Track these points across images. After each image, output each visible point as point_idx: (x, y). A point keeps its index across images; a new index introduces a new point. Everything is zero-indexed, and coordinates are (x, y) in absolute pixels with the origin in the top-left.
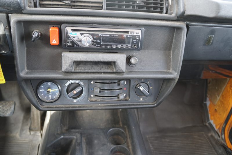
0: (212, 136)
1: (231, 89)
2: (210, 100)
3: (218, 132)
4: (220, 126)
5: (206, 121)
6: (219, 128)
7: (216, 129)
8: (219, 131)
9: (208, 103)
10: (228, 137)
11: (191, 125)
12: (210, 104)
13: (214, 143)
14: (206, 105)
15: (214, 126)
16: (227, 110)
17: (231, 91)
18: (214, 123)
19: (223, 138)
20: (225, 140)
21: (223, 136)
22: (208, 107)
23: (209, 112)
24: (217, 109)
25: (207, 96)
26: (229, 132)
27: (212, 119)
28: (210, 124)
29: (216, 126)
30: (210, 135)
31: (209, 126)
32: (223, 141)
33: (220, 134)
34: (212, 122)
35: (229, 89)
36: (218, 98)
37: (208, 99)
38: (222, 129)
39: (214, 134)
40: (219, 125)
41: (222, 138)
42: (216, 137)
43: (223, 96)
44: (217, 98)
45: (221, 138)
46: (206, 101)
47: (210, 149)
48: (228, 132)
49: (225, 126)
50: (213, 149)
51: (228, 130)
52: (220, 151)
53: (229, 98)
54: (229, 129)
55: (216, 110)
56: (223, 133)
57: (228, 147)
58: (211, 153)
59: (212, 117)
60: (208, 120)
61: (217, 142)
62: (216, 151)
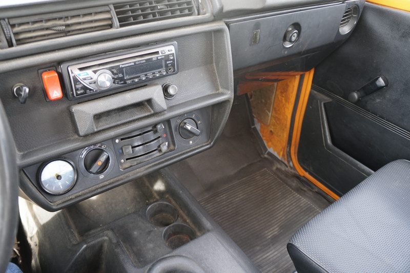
0: (277, 169)
1: (283, 97)
2: (260, 121)
3: (283, 161)
4: (284, 151)
5: (264, 152)
6: (283, 155)
7: (280, 158)
8: (285, 159)
9: (258, 126)
10: (297, 162)
11: (245, 165)
12: (261, 126)
13: (283, 176)
14: (255, 129)
15: (276, 154)
16: (286, 127)
17: (283, 98)
18: (274, 151)
19: (292, 166)
20: (293, 168)
21: (291, 164)
22: (259, 132)
23: (264, 138)
24: (272, 130)
25: (254, 117)
26: (296, 155)
27: (269, 147)
28: (270, 154)
29: (279, 153)
30: (274, 168)
31: (269, 157)
32: (292, 171)
33: (286, 163)
34: (271, 150)
35: (280, 97)
36: (270, 114)
37: (255, 120)
38: (287, 155)
39: (279, 166)
40: (281, 150)
41: (290, 167)
42: (283, 168)
43: (275, 109)
44: (268, 114)
45: (289, 167)
46: (254, 124)
47: (281, 187)
48: (295, 156)
49: (290, 149)
50: (285, 185)
51: (295, 153)
52: (294, 184)
53: (284, 108)
54: (295, 151)
55: (271, 131)
56: (289, 159)
57: (301, 176)
58: (284, 191)
59: (270, 144)
60: (266, 149)
61: (286, 174)
62: (289, 186)
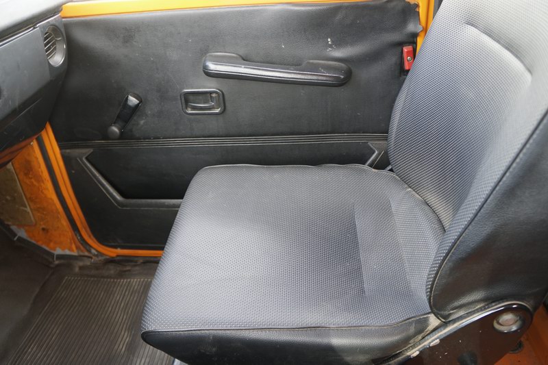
0: (81, 268)
1: (32, 178)
2: (20, 226)
3: (82, 254)
4: (75, 244)
5: (51, 260)
6: (77, 248)
7: (75, 253)
8: (82, 251)
9: (22, 233)
10: (99, 244)
11: (37, 290)
12: (26, 231)
13: (93, 272)
14: (20, 239)
15: (67, 252)
16: (59, 213)
17: (33, 180)
18: (63, 250)
19: (96, 253)
20: (100, 254)
21: (93, 251)
22: (29, 239)
23: (39, 244)
24: (44, 226)
25: (8, 225)
26: (92, 237)
27: (55, 250)
28: (60, 257)
29: (71, 249)
30: (77, 270)
31: (62, 261)
32: (100, 258)
33: (87, 254)
34: (59, 251)
35: (28, 181)
36: (28, 209)
37: (14, 228)
38: (82, 244)
39: (81, 264)
40: (71, 244)
41: (95, 255)
42: (88, 262)
43: (30, 199)
44: (26, 211)
45: (94, 257)
46: (15, 235)
47: (99, 285)
48: (92, 240)
49: (81, 235)
50: (102, 280)
51: (90, 236)
52: (112, 272)
53: (43, 193)
54: (88, 234)
55: (43, 229)
56: (88, 247)
57: (113, 258)
58: (106, 286)
59: (52, 244)
60: (52, 255)
61: (96, 267)
62: (108, 277)
